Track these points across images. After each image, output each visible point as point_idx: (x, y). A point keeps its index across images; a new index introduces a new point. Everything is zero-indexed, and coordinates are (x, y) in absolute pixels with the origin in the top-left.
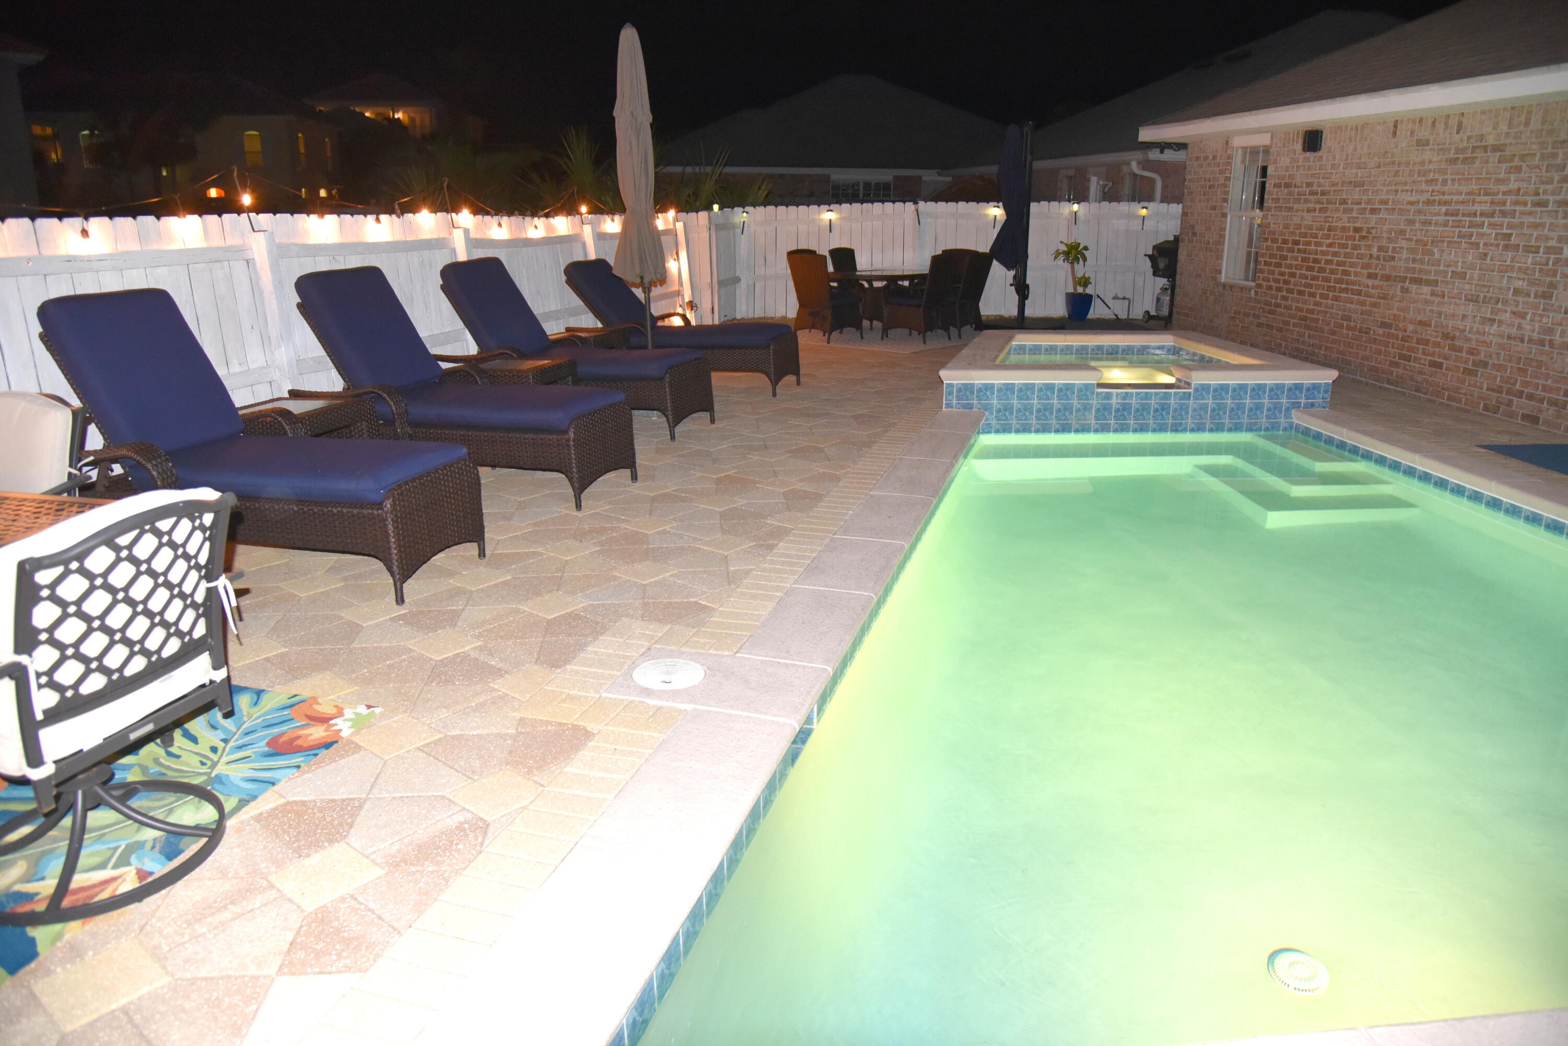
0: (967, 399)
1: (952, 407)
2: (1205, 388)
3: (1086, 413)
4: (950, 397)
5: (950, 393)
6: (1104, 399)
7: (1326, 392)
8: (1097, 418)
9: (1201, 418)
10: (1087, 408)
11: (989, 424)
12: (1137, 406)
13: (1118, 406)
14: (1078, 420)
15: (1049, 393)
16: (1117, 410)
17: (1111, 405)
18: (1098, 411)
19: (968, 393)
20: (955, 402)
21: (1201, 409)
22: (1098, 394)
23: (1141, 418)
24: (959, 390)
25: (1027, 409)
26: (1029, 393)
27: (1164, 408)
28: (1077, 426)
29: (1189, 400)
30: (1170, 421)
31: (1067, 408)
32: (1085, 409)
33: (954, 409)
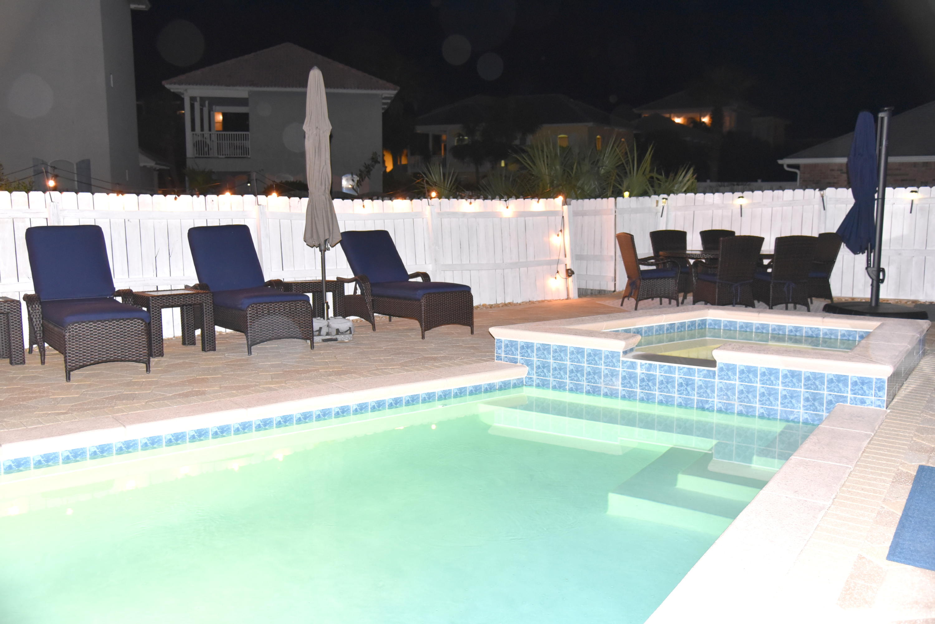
0: (513, 354)
1: (501, 359)
2: (730, 368)
3: (614, 379)
4: (499, 351)
5: (500, 348)
6: (629, 367)
7: (880, 389)
8: (624, 385)
9: (728, 399)
10: (613, 374)
11: (531, 378)
12: (661, 378)
13: (643, 376)
14: (607, 384)
15: (579, 356)
16: (642, 380)
17: (636, 373)
18: (624, 378)
19: (513, 349)
20: (503, 355)
21: (728, 389)
22: (624, 362)
23: (665, 390)
24: (507, 346)
25: (562, 368)
26: (562, 354)
27: (688, 383)
28: (606, 390)
29: (714, 378)
30: (696, 398)
31: (596, 372)
32: (612, 375)
33: (503, 362)
